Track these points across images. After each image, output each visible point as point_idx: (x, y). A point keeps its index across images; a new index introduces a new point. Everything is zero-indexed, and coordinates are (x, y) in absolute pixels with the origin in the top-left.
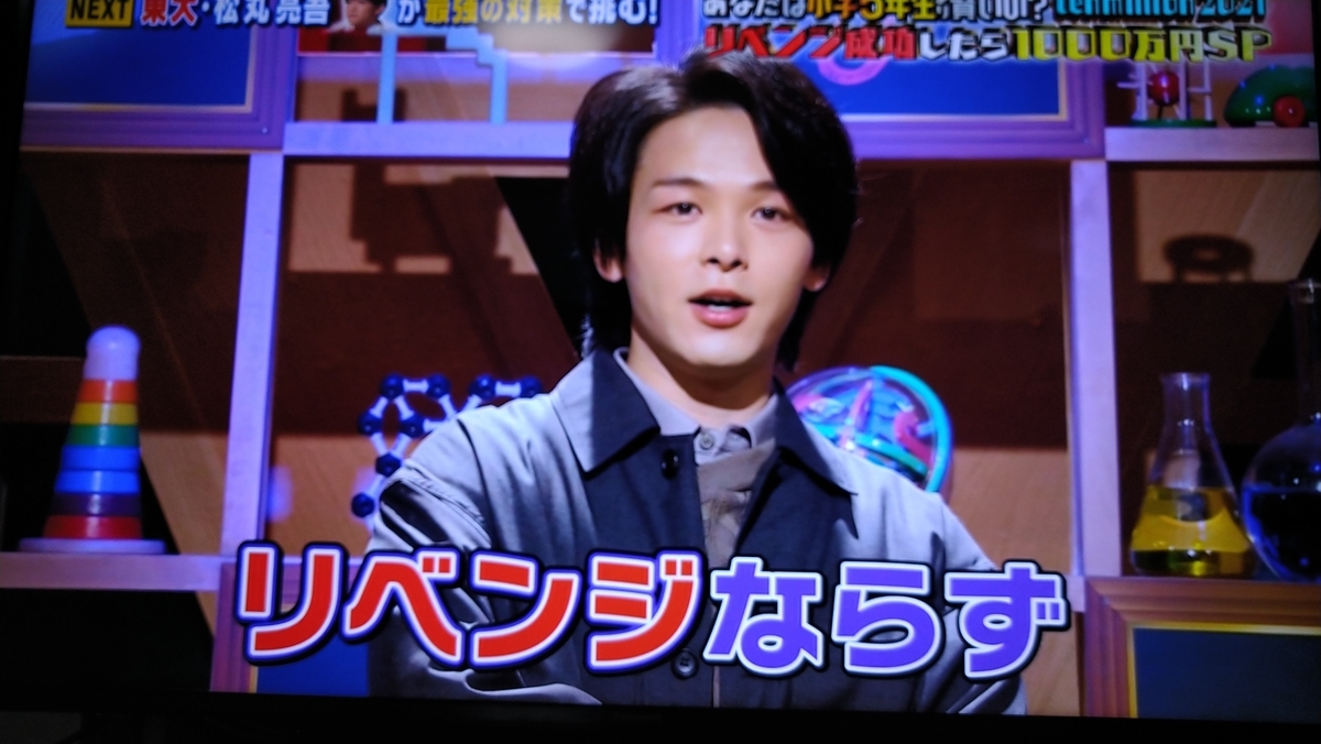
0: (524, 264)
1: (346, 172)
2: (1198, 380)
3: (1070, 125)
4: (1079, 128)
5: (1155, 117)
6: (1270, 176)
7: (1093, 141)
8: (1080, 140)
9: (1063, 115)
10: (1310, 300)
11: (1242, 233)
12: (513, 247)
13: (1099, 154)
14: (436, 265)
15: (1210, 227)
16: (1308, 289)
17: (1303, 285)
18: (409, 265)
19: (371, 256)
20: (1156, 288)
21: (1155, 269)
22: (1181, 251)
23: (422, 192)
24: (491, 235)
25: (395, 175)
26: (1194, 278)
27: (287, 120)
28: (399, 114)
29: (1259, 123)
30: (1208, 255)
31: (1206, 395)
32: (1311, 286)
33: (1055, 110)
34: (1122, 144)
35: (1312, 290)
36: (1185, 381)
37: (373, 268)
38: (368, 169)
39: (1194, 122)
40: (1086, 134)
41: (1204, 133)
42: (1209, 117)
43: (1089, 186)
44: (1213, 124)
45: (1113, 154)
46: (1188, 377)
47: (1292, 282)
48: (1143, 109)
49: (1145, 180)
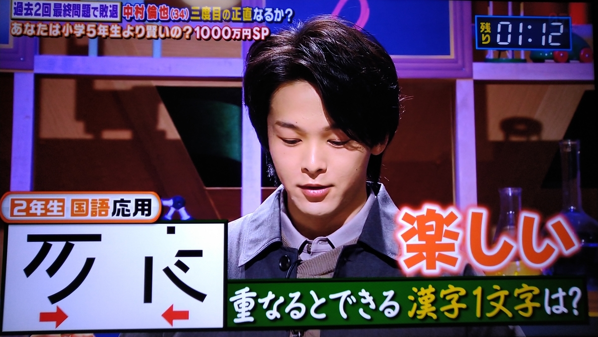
0: (173, 134)
1: (71, 83)
2: (516, 191)
3: (455, 61)
4: (460, 62)
5: (497, 57)
6: (551, 87)
7: (467, 69)
8: (460, 69)
9: (452, 56)
10: (569, 150)
11: (537, 116)
12: (166, 124)
13: (470, 76)
14: (125, 135)
15: (522, 113)
16: (568, 145)
17: (565, 143)
18: (109, 135)
19: (88, 130)
20: (497, 144)
21: (495, 134)
22: (508, 125)
23: (116, 95)
24: (155, 119)
25: (100, 85)
26: (514, 139)
27: (36, 54)
28: (101, 52)
29: (546, 61)
30: (521, 127)
31: (520, 199)
32: (569, 143)
33: (449, 54)
34: (481, 71)
35: (570, 145)
36: (510, 192)
37: (89, 137)
38: (84, 82)
39: (516, 60)
40: (464, 66)
41: (521, 65)
42: (523, 57)
43: (465, 92)
44: (524, 61)
45: (476, 77)
46: (512, 190)
47: (561, 141)
48: (491, 53)
49: (491, 90)
